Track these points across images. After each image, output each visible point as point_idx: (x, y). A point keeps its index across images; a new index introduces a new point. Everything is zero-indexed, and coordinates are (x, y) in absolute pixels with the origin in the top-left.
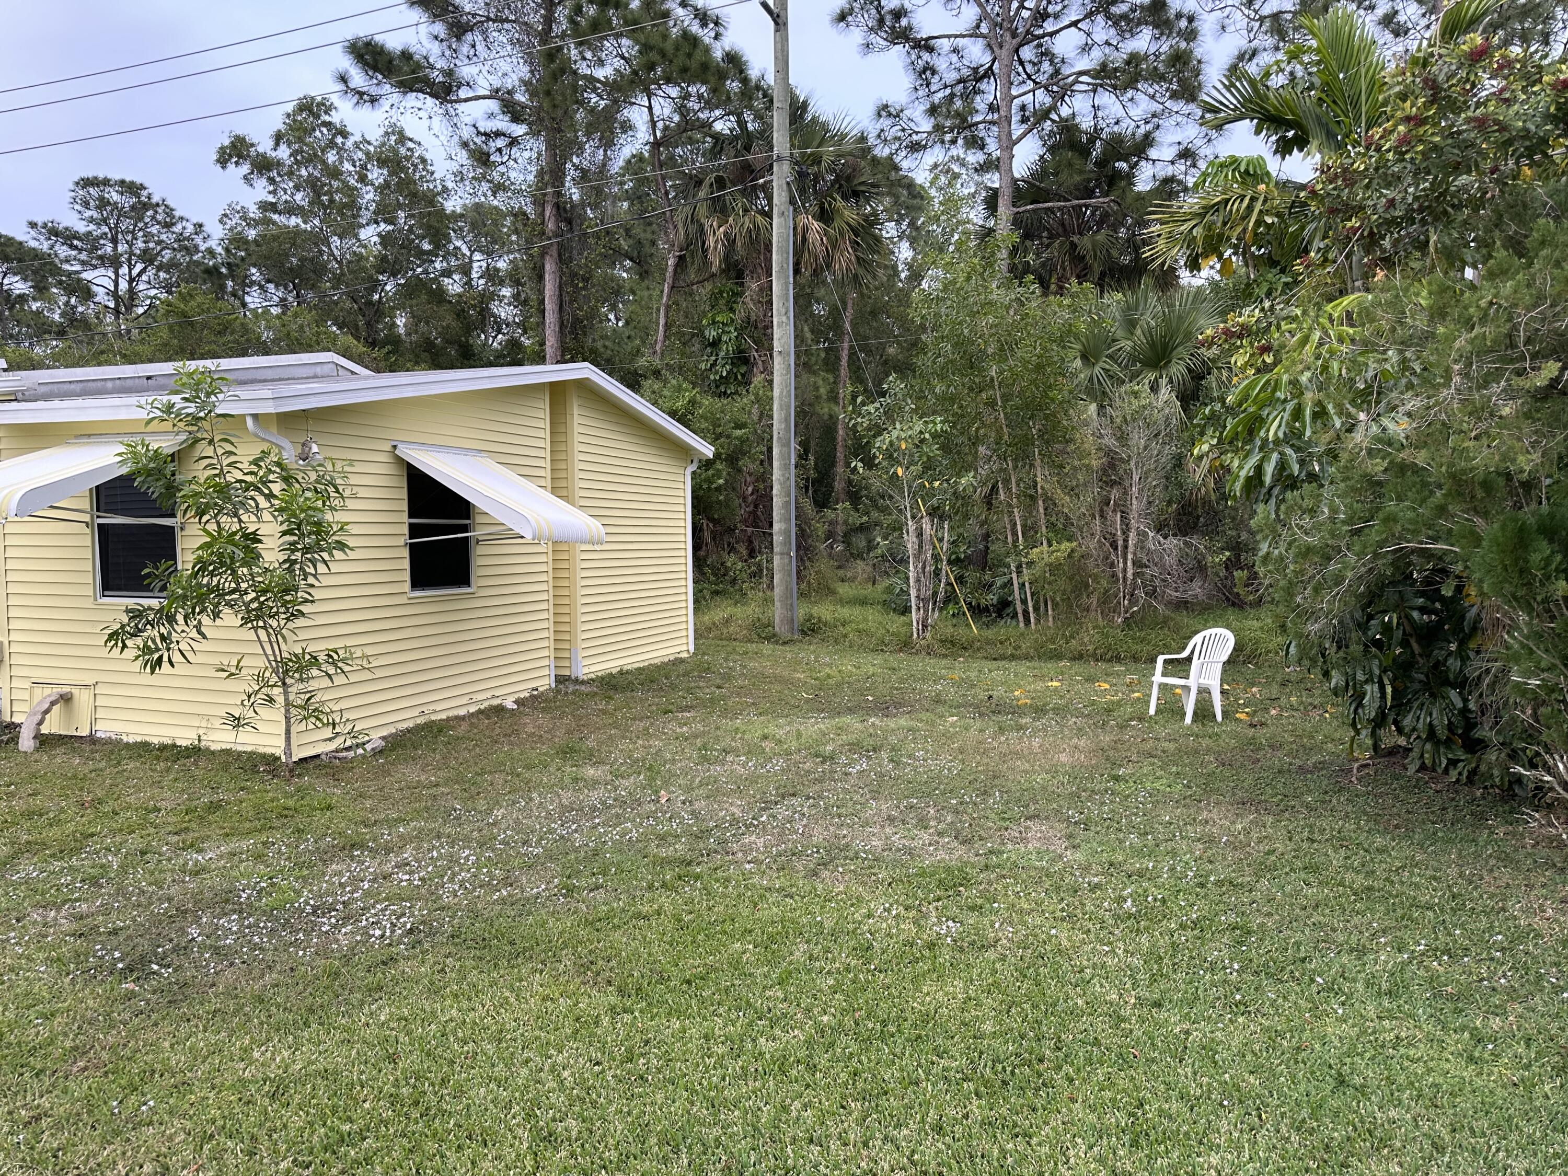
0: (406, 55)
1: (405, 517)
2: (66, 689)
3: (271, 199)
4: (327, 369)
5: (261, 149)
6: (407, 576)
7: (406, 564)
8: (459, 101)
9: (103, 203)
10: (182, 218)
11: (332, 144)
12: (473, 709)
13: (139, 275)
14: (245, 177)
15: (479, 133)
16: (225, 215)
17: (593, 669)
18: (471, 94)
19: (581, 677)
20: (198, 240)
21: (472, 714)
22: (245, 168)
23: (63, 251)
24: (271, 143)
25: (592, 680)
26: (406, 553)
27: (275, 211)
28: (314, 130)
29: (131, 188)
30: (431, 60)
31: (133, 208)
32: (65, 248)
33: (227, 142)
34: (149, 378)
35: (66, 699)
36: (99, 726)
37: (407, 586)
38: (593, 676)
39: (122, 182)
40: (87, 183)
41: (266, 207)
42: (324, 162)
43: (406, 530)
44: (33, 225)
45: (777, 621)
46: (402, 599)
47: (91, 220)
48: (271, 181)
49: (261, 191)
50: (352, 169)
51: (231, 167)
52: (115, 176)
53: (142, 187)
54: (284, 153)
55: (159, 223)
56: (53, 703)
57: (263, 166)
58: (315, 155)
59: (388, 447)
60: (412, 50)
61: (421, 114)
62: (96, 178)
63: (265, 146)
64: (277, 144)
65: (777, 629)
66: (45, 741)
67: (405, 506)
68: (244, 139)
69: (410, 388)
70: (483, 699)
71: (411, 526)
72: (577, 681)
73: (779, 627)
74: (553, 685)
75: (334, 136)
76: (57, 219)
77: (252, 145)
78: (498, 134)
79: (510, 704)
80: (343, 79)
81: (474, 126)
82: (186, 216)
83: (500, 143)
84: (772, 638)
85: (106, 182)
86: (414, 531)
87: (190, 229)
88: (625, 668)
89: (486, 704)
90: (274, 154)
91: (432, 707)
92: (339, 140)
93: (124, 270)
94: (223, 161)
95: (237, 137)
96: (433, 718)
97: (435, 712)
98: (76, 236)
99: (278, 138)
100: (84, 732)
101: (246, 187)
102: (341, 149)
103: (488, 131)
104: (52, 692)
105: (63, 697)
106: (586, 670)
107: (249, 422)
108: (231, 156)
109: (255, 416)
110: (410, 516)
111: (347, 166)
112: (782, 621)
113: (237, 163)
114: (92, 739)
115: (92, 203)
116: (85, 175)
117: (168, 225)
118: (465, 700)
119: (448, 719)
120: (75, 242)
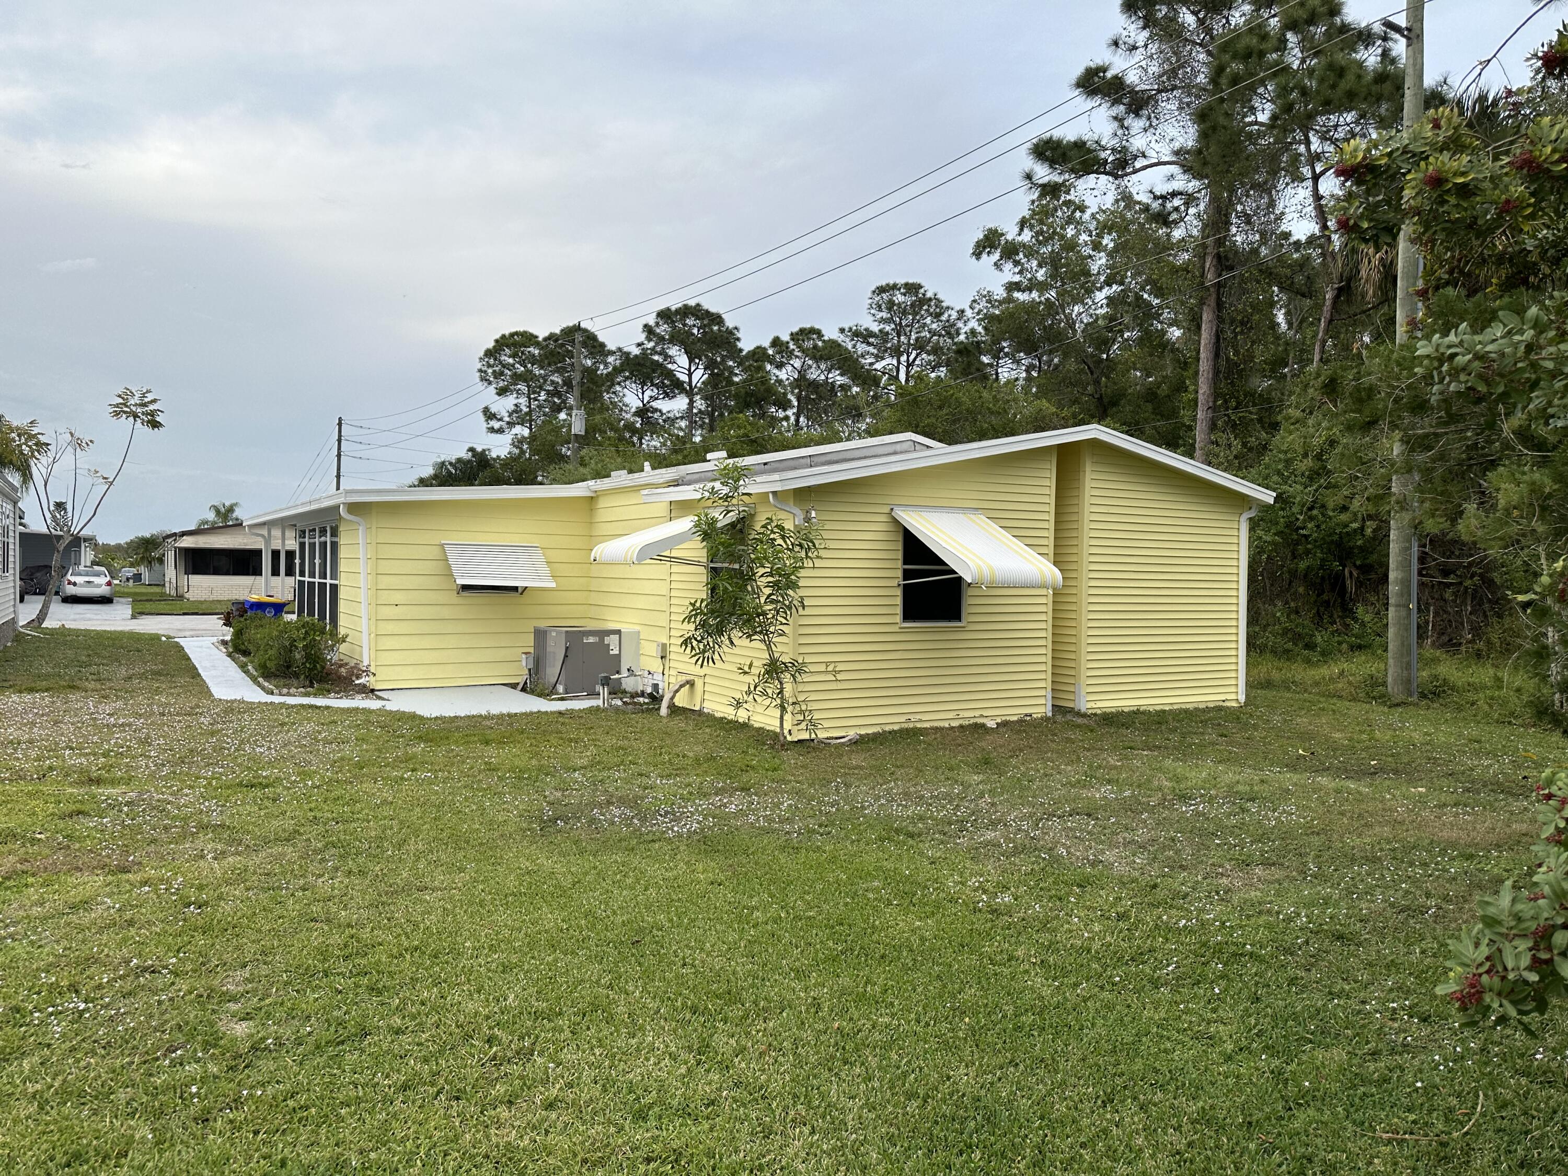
0: (1079, 145)
1: (899, 564)
2: (692, 678)
3: (1017, 278)
4: (905, 446)
5: (1010, 237)
6: (899, 610)
7: (899, 601)
8: (1135, 171)
9: (891, 305)
10: (948, 308)
11: (1070, 220)
12: (955, 724)
13: (915, 360)
14: (996, 264)
15: (1156, 198)
16: (974, 301)
17: (1099, 705)
18: (1145, 162)
19: (1083, 710)
20: (960, 324)
21: (953, 728)
22: (996, 256)
23: (861, 348)
24: (1016, 229)
25: (1095, 715)
26: (899, 592)
27: (1019, 290)
28: (1056, 210)
29: (912, 288)
30: (1103, 143)
31: (912, 305)
32: (864, 345)
33: (981, 237)
34: (765, 464)
35: (691, 684)
36: (706, 705)
37: (899, 619)
38: (1099, 712)
39: (906, 285)
40: (881, 290)
41: (1012, 287)
42: (1062, 237)
43: (900, 574)
44: (842, 330)
45: (1390, 680)
46: (895, 629)
47: (882, 321)
48: (1017, 263)
49: (1009, 273)
50: (1088, 238)
51: (984, 256)
52: (901, 281)
53: (920, 287)
54: (1027, 236)
55: (931, 315)
56: (682, 686)
57: (1010, 252)
58: (1054, 233)
59: (886, 509)
60: (1085, 138)
61: (1095, 192)
62: (888, 285)
63: (1011, 233)
64: (1022, 230)
65: (1389, 689)
66: (674, 710)
67: (900, 555)
68: (996, 231)
69: (899, 464)
70: (969, 716)
71: (905, 571)
72: (1079, 714)
73: (1393, 687)
74: (1050, 714)
75: (1074, 212)
76: (860, 323)
77: (1002, 235)
78: (1174, 194)
79: (991, 724)
80: (1029, 177)
81: (1151, 192)
82: (951, 305)
83: (1177, 202)
84: (1383, 699)
85: (894, 287)
86: (907, 575)
87: (954, 315)
88: (1142, 709)
89: (972, 721)
90: (1020, 239)
91: (918, 717)
92: (1078, 214)
93: (903, 358)
94: (977, 255)
95: (990, 230)
96: (919, 725)
97: (921, 721)
98: (871, 334)
99: (1023, 223)
100: (697, 708)
101: (997, 273)
102: (1079, 223)
103: (1164, 193)
104: (684, 678)
105: (688, 682)
106: (1089, 705)
107: (771, 496)
108: (984, 248)
109: (774, 493)
110: (905, 563)
111: (1084, 237)
112: (1395, 680)
113: (989, 253)
114: (700, 713)
115: (883, 306)
116: (879, 284)
117: (938, 316)
118: (951, 715)
119: (932, 728)
120: (871, 340)
